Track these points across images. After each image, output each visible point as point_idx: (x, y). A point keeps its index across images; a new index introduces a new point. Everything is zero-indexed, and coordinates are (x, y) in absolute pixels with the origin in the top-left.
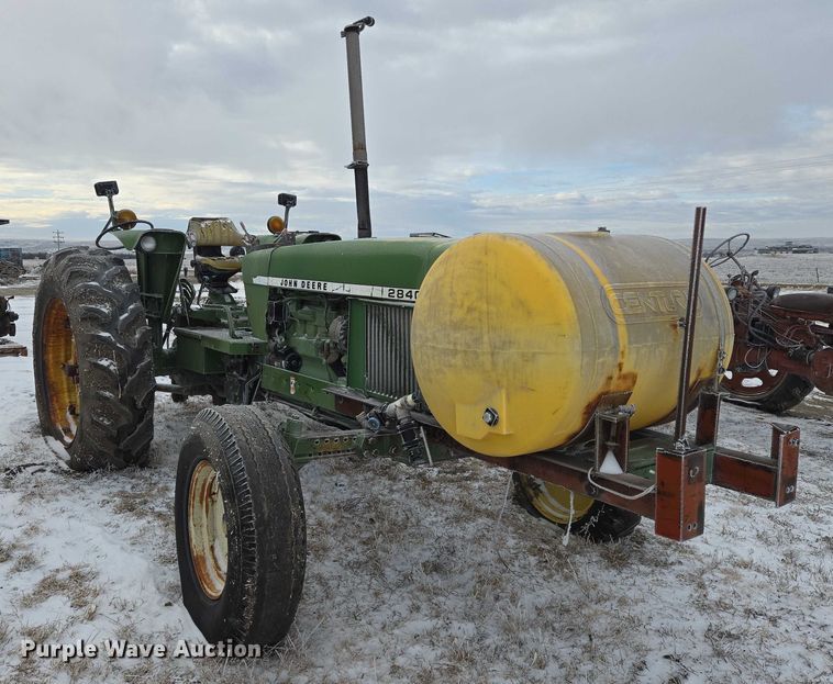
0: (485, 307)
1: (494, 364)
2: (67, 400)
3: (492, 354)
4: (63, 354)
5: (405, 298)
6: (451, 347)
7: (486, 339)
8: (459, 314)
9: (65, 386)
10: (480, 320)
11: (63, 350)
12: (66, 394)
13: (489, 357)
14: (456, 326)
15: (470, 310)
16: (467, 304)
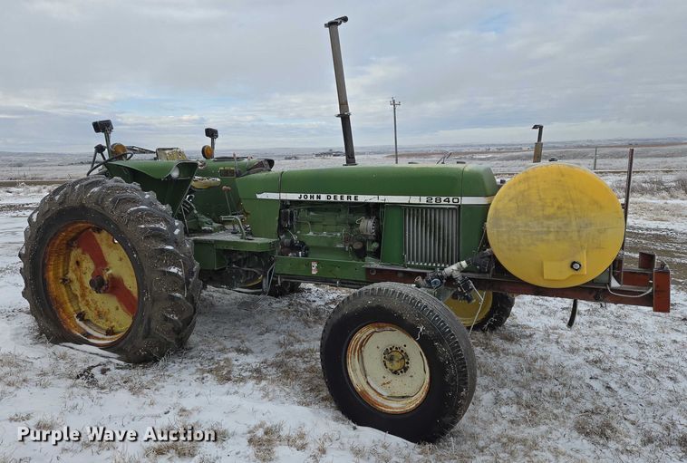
0: (571, 206)
1: (580, 237)
2: (72, 310)
3: (579, 231)
4: (61, 270)
5: (443, 202)
6: (545, 229)
7: (574, 223)
8: (549, 211)
9: (66, 298)
10: (568, 213)
11: (61, 267)
12: (69, 305)
13: (576, 234)
14: (549, 218)
15: (559, 208)
16: (556, 204)
